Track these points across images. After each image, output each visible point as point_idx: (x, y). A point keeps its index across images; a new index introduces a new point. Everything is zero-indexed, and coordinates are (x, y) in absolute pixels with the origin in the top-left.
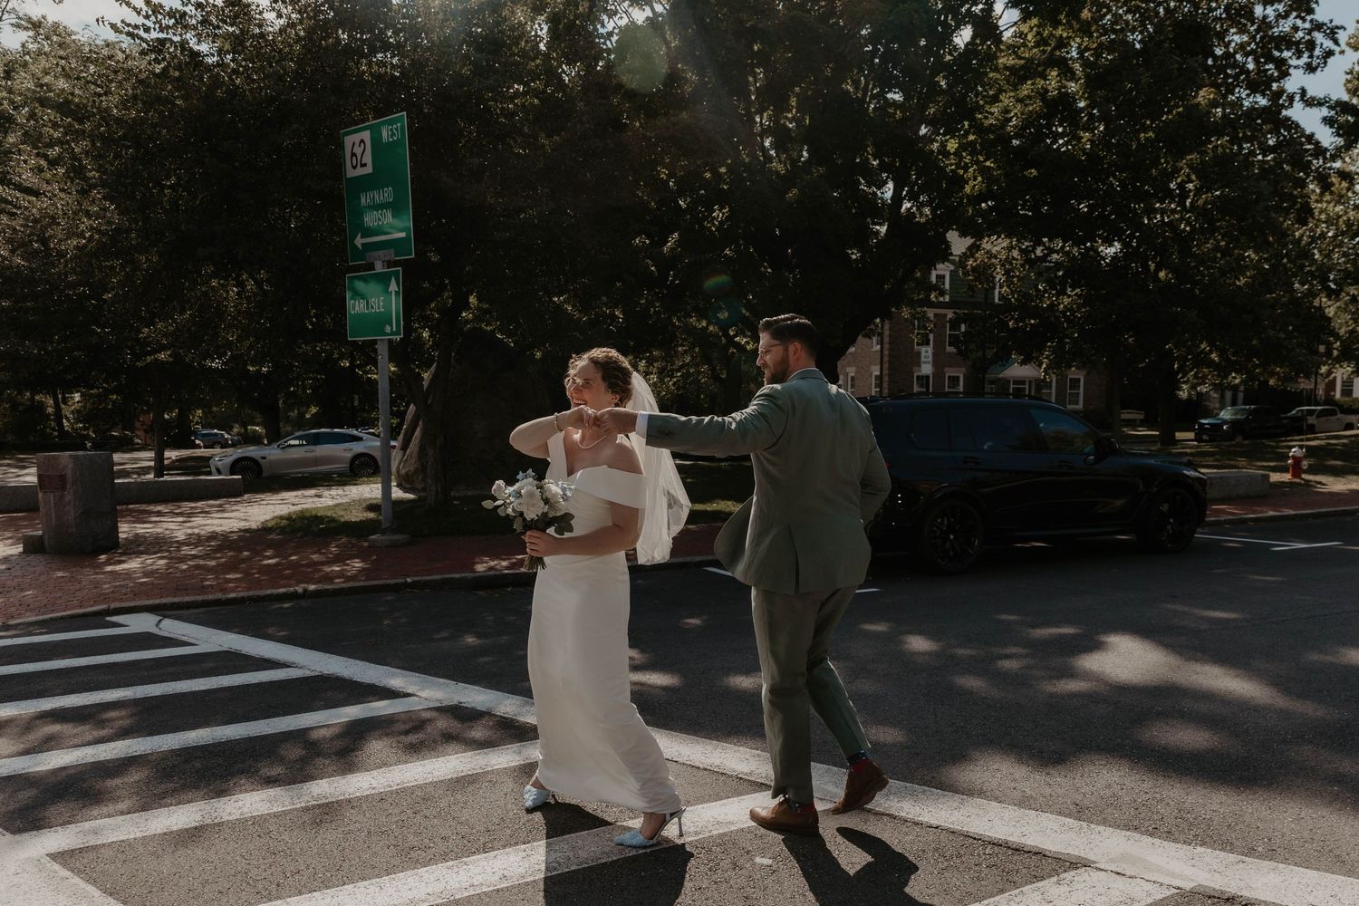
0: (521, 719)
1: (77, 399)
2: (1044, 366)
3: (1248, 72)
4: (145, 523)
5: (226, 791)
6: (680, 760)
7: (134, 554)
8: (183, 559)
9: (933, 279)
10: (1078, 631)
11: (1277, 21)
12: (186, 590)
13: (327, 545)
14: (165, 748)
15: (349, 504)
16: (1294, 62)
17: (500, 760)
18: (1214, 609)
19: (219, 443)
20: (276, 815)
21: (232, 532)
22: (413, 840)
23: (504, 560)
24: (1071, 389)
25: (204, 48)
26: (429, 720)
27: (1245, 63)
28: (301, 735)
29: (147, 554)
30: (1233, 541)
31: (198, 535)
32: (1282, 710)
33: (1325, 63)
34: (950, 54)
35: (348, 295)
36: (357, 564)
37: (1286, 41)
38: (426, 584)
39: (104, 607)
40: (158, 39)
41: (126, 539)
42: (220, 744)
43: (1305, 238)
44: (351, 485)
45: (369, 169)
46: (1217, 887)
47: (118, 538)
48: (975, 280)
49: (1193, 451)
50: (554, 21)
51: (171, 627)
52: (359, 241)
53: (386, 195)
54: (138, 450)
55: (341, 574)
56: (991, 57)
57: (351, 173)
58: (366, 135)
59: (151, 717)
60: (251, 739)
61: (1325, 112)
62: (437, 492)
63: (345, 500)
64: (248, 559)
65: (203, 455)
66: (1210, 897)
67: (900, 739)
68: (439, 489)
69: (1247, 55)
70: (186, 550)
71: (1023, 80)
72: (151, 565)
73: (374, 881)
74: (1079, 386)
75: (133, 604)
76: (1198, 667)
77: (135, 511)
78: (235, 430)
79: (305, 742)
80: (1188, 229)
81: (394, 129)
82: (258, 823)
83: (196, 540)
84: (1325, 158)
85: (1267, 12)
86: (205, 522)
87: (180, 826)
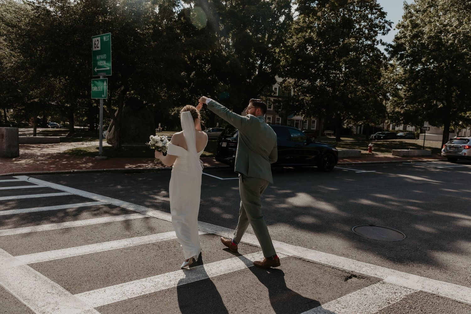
0: (128, 208)
1: (12, 111)
2: (303, 116)
3: (365, 34)
4: (28, 149)
5: (39, 224)
6: (169, 221)
7: (24, 158)
8: (38, 161)
9: (274, 89)
10: (291, 192)
11: (375, 19)
12: (37, 169)
13: (83, 158)
14: (24, 212)
15: (91, 147)
16: (379, 32)
17: (119, 219)
18: (331, 187)
19: (56, 127)
20: (52, 230)
21: (54, 153)
22: (89, 238)
23: (134, 165)
24: (312, 123)
25: (52, 9)
26: (101, 208)
27: (365, 31)
28: (64, 210)
29: (27, 159)
30: (345, 169)
31: (44, 154)
32: (336, 214)
33: (388, 32)
34: (278, 23)
35: (92, 85)
36: (91, 164)
37: (376, 26)
38: (110, 171)
39: (12, 173)
40: (37, 6)
41: (22, 154)
42: (40, 212)
43: (381, 83)
44: (93, 141)
45: (99, 49)
46: (298, 256)
47: (19, 154)
48: (285, 90)
49: (344, 143)
50: (160, 6)
51: (32, 180)
52: (96, 70)
53: (104, 56)
54: (30, 128)
55: (85, 167)
56: (290, 25)
57: (94, 49)
58: (99, 39)
59: (21, 204)
60: (49, 211)
61: (385, 47)
62: (117, 144)
63: (91, 146)
64: (58, 161)
65: (50, 130)
66: (295, 258)
67: (231, 217)
68: (118, 144)
69: (366, 29)
70: (39, 158)
71: (299, 32)
72: (28, 162)
73: (76, 247)
74: (315, 123)
75: (21, 173)
76: (319, 202)
77: (26, 146)
78: (61, 123)
79: (65, 212)
80: (342, 79)
81: (107, 37)
82: (47, 232)
83: (43, 155)
84: (387, 60)
85: (372, 17)
86: (47, 150)
87: (25, 232)
